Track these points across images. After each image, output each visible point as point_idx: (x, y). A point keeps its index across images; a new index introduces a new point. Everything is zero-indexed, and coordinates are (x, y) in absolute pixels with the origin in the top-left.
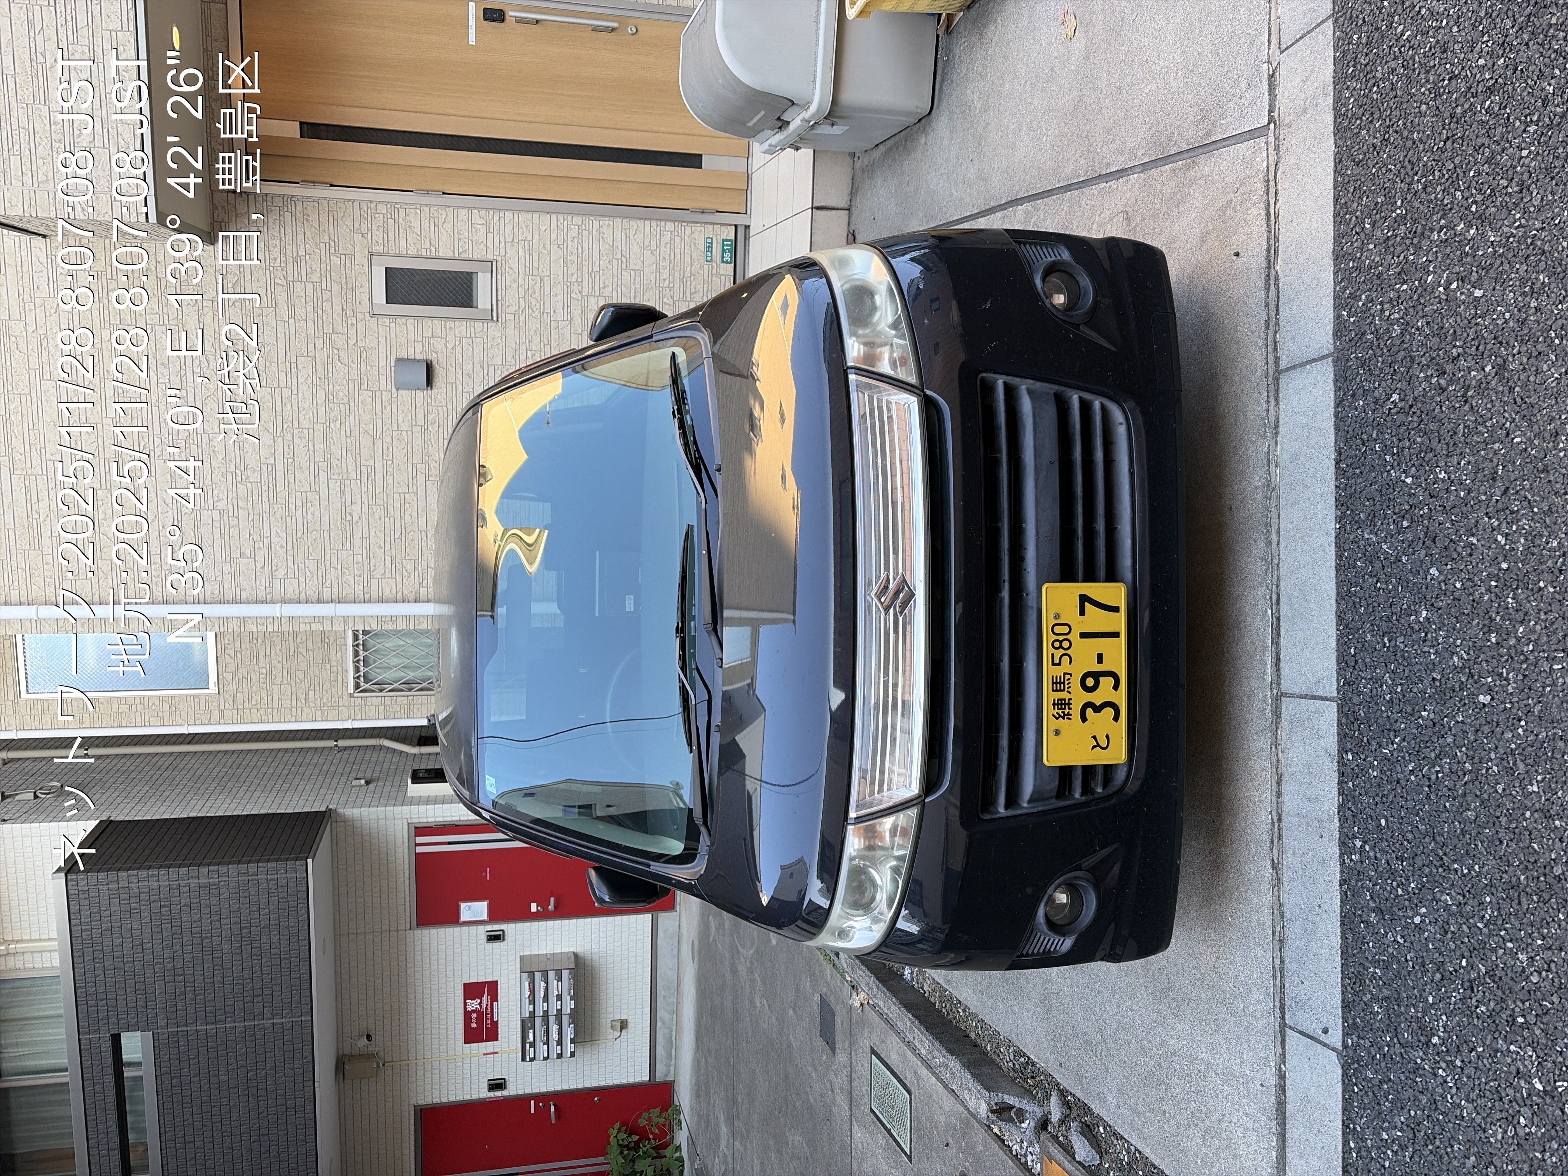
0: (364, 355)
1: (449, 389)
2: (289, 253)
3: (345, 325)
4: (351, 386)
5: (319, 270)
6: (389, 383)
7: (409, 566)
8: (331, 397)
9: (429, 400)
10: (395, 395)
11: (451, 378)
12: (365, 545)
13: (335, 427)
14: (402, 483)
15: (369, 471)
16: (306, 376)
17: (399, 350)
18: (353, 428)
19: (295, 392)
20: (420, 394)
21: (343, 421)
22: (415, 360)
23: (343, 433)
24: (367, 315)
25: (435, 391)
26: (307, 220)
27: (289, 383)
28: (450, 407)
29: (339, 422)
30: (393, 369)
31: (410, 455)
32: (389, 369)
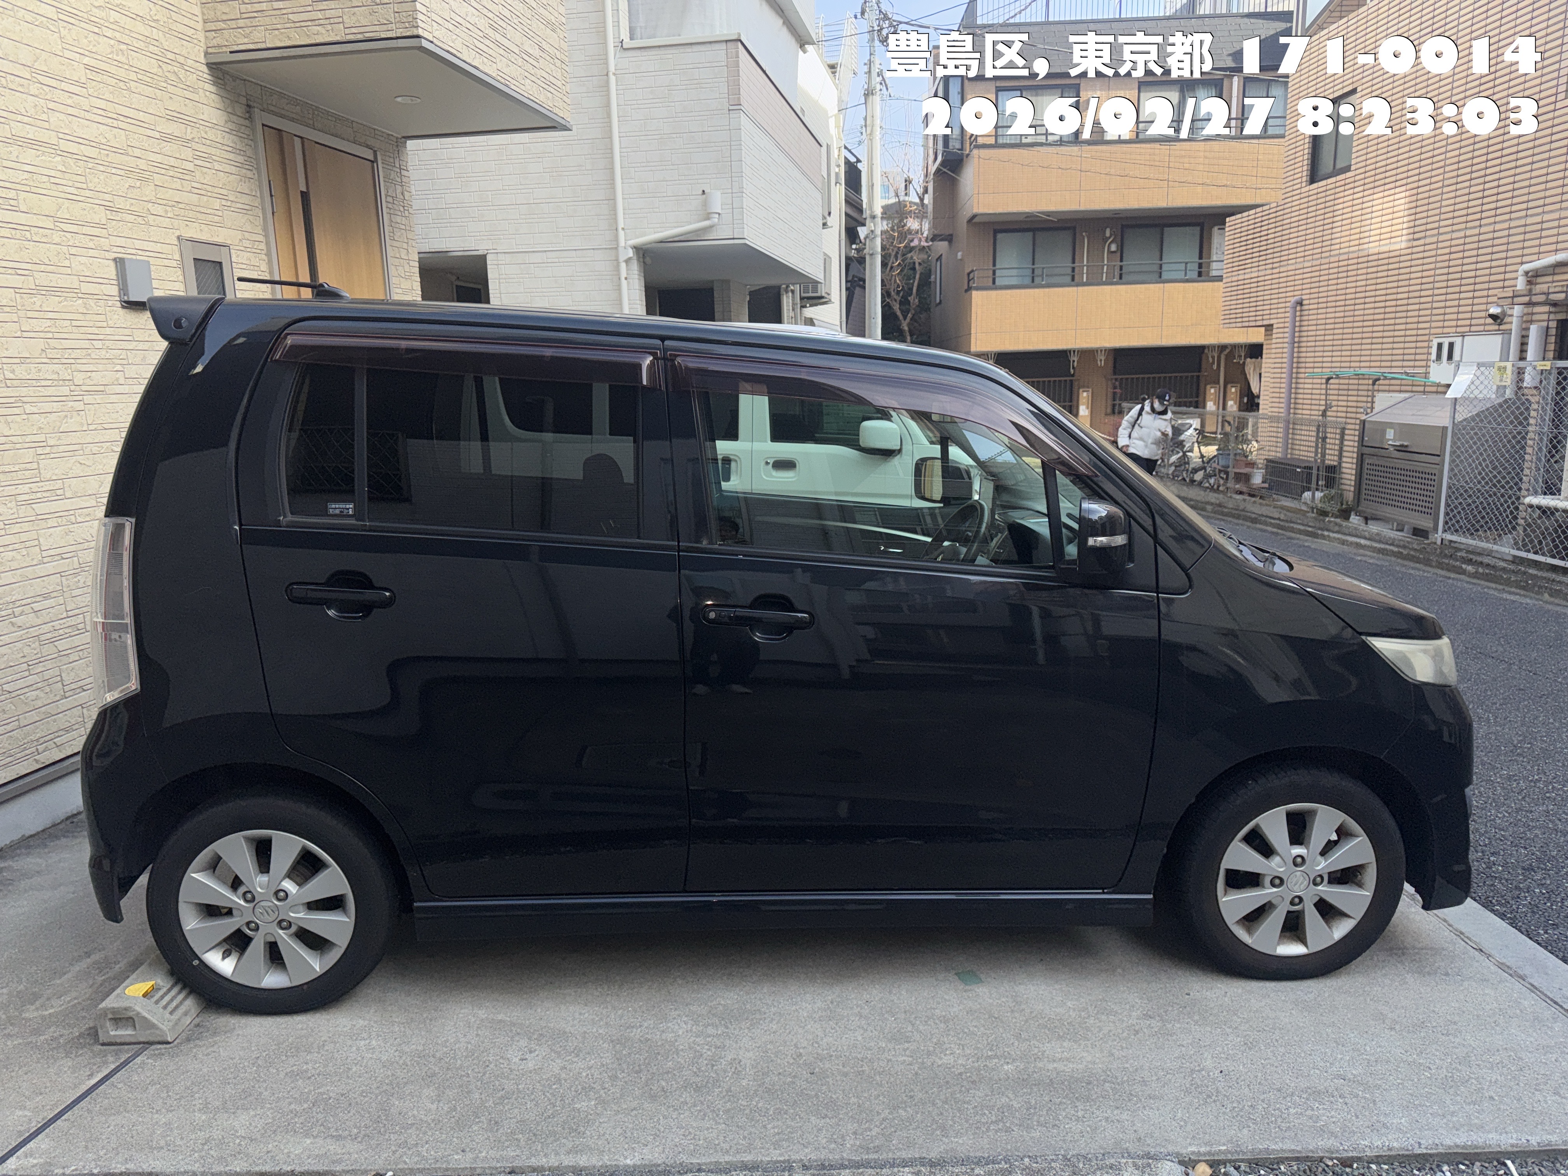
0: (140, 220)
1: (127, 332)
2: (213, 151)
3: (164, 202)
4: (107, 197)
5: (205, 182)
6: (119, 249)
8: (90, 165)
9: (110, 303)
10: (108, 255)
13: (58, 163)
15: (12, 202)
16: (106, 135)
18: (61, 188)
19: (88, 116)
20: (114, 290)
21: (68, 177)
24: (178, 233)
25: (122, 312)
26: (241, 180)
27: (95, 111)
29: (64, 170)
30: (134, 257)
31: (43, 268)
32: (134, 251)
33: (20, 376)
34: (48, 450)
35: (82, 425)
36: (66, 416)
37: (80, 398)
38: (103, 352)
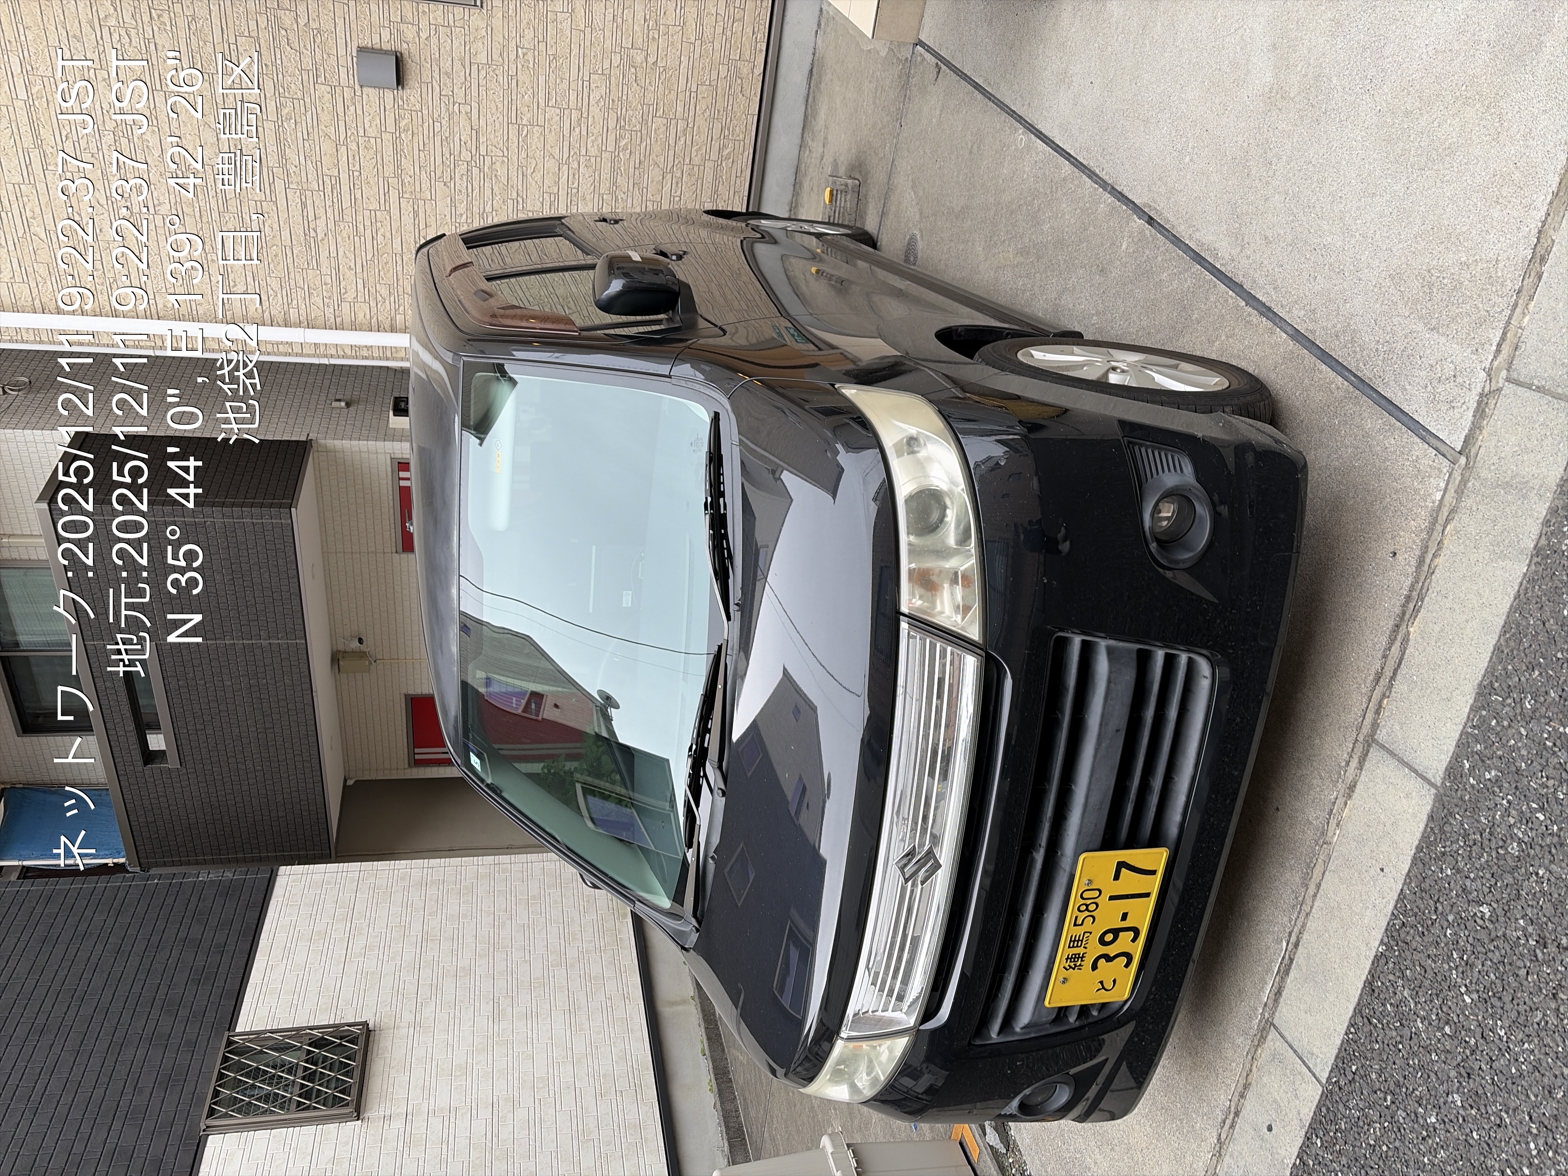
0: (318, 40)
1: (424, 90)
4: (305, 78)
6: (351, 77)
7: (384, 291)
8: (281, 90)
9: (401, 103)
10: (358, 93)
11: (426, 74)
12: (333, 265)
13: (290, 126)
14: (372, 199)
15: (334, 182)
17: (361, 36)
18: (310, 130)
20: (389, 95)
21: (298, 120)
22: (381, 52)
23: (300, 134)
25: (407, 91)
28: (425, 112)
29: (293, 121)
30: (355, 59)
31: (380, 167)
32: (349, 59)
33: (465, 209)
34: (520, 200)
35: (503, 162)
36: (496, 176)
37: (482, 158)
38: (444, 122)
